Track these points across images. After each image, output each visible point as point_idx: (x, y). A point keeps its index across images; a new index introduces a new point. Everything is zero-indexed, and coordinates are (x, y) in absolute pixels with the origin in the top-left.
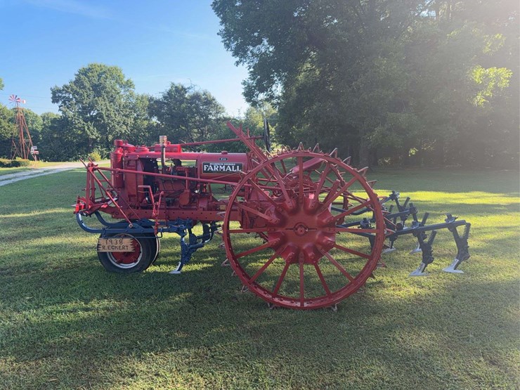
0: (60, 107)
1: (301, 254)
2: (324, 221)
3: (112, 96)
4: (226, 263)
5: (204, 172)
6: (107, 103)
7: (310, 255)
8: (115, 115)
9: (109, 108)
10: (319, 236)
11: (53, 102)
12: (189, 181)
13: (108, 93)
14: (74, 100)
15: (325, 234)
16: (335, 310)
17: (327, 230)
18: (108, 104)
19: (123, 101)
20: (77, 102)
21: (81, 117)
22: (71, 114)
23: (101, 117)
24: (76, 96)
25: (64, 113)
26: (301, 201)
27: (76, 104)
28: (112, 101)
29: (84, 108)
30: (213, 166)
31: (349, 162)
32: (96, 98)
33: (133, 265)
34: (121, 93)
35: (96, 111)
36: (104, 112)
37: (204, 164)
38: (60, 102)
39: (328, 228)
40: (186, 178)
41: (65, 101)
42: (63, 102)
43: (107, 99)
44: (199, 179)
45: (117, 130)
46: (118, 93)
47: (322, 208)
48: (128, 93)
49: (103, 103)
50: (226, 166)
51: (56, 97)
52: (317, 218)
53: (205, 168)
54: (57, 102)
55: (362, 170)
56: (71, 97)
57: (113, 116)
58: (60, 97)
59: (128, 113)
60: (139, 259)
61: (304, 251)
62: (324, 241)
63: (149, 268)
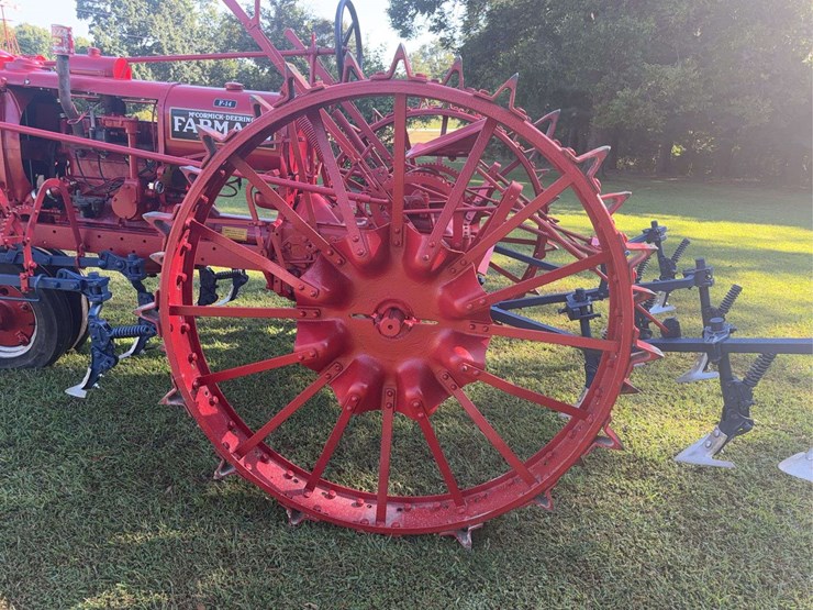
0: (90, 26)
1: (390, 385)
2: (458, 304)
3: (178, 15)
4: (171, 398)
5: (175, 135)
6: (171, 25)
7: (409, 393)
8: (184, 47)
9: (173, 35)
10: (445, 342)
11: (79, 17)
12: (137, 159)
13: (171, 7)
14: (114, 15)
15: (460, 340)
16: (464, 542)
17: (465, 327)
18: (172, 29)
19: (198, 25)
20: (121, 20)
21: (125, 47)
22: (107, 40)
23: (160, 50)
24: (117, 9)
25: (97, 38)
26: (396, 238)
27: (116, 23)
28: (179, 21)
29: (131, 32)
30: (197, 121)
31: (552, 127)
32: (152, 15)
33: (21, 350)
34: (194, 11)
35: (151, 39)
36: (164, 42)
37: (175, 113)
38: (91, 19)
39: (467, 323)
40: (129, 149)
41: (100, 16)
42: (96, 18)
43: (170, 19)
44: (160, 155)
45: (187, 76)
46: (190, 10)
47: (457, 265)
48: (207, 12)
49: (163, 25)
50: (232, 124)
51: (83, 7)
52: (439, 291)
53: (177, 124)
54: (86, 16)
55: (588, 154)
56: (109, 10)
57: (180, 50)
58: (91, 8)
59: (204, 46)
60: (33, 339)
61: (398, 378)
62: (453, 360)
63: (62, 360)
